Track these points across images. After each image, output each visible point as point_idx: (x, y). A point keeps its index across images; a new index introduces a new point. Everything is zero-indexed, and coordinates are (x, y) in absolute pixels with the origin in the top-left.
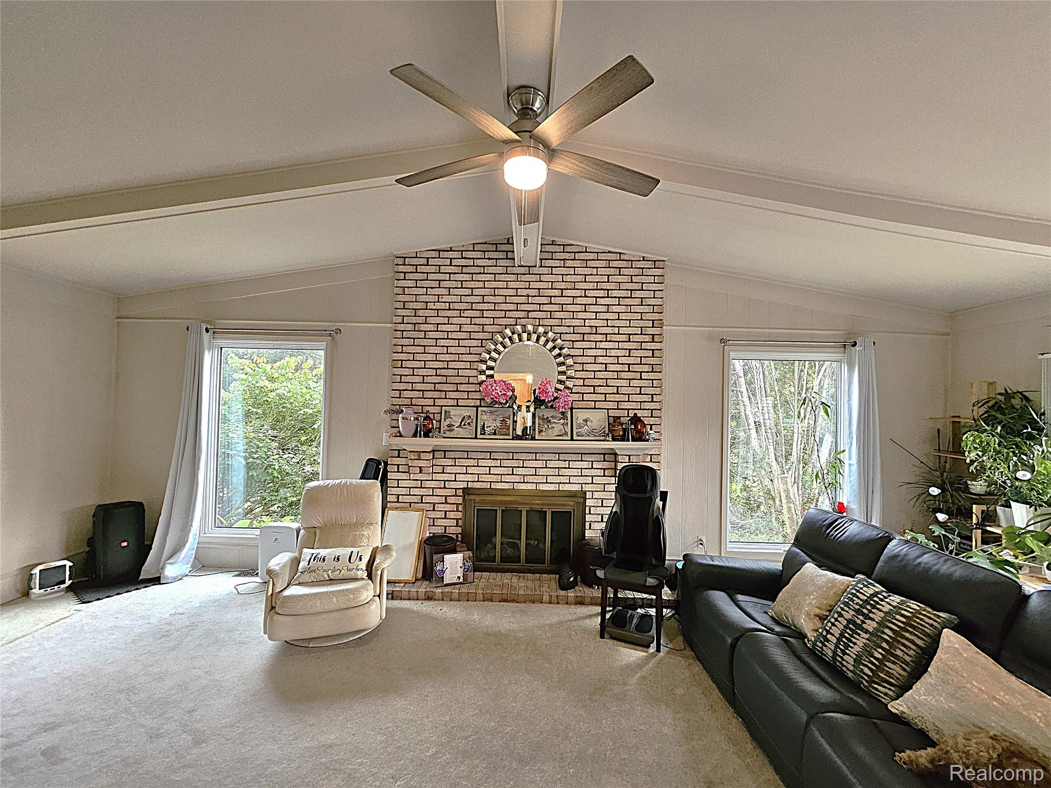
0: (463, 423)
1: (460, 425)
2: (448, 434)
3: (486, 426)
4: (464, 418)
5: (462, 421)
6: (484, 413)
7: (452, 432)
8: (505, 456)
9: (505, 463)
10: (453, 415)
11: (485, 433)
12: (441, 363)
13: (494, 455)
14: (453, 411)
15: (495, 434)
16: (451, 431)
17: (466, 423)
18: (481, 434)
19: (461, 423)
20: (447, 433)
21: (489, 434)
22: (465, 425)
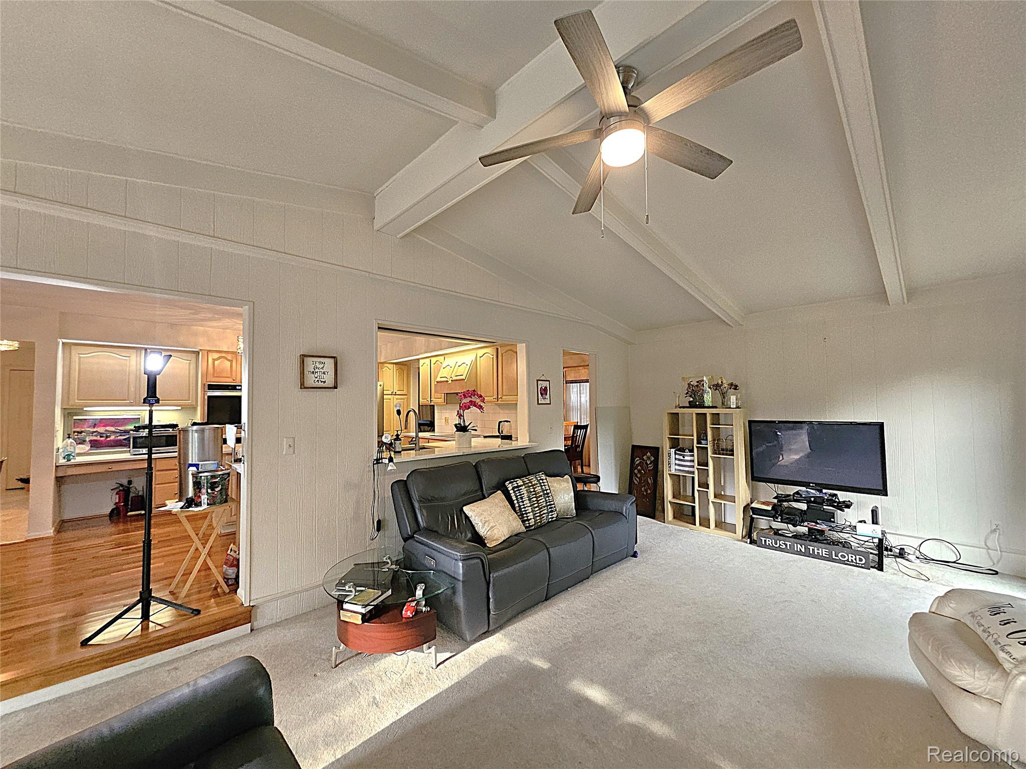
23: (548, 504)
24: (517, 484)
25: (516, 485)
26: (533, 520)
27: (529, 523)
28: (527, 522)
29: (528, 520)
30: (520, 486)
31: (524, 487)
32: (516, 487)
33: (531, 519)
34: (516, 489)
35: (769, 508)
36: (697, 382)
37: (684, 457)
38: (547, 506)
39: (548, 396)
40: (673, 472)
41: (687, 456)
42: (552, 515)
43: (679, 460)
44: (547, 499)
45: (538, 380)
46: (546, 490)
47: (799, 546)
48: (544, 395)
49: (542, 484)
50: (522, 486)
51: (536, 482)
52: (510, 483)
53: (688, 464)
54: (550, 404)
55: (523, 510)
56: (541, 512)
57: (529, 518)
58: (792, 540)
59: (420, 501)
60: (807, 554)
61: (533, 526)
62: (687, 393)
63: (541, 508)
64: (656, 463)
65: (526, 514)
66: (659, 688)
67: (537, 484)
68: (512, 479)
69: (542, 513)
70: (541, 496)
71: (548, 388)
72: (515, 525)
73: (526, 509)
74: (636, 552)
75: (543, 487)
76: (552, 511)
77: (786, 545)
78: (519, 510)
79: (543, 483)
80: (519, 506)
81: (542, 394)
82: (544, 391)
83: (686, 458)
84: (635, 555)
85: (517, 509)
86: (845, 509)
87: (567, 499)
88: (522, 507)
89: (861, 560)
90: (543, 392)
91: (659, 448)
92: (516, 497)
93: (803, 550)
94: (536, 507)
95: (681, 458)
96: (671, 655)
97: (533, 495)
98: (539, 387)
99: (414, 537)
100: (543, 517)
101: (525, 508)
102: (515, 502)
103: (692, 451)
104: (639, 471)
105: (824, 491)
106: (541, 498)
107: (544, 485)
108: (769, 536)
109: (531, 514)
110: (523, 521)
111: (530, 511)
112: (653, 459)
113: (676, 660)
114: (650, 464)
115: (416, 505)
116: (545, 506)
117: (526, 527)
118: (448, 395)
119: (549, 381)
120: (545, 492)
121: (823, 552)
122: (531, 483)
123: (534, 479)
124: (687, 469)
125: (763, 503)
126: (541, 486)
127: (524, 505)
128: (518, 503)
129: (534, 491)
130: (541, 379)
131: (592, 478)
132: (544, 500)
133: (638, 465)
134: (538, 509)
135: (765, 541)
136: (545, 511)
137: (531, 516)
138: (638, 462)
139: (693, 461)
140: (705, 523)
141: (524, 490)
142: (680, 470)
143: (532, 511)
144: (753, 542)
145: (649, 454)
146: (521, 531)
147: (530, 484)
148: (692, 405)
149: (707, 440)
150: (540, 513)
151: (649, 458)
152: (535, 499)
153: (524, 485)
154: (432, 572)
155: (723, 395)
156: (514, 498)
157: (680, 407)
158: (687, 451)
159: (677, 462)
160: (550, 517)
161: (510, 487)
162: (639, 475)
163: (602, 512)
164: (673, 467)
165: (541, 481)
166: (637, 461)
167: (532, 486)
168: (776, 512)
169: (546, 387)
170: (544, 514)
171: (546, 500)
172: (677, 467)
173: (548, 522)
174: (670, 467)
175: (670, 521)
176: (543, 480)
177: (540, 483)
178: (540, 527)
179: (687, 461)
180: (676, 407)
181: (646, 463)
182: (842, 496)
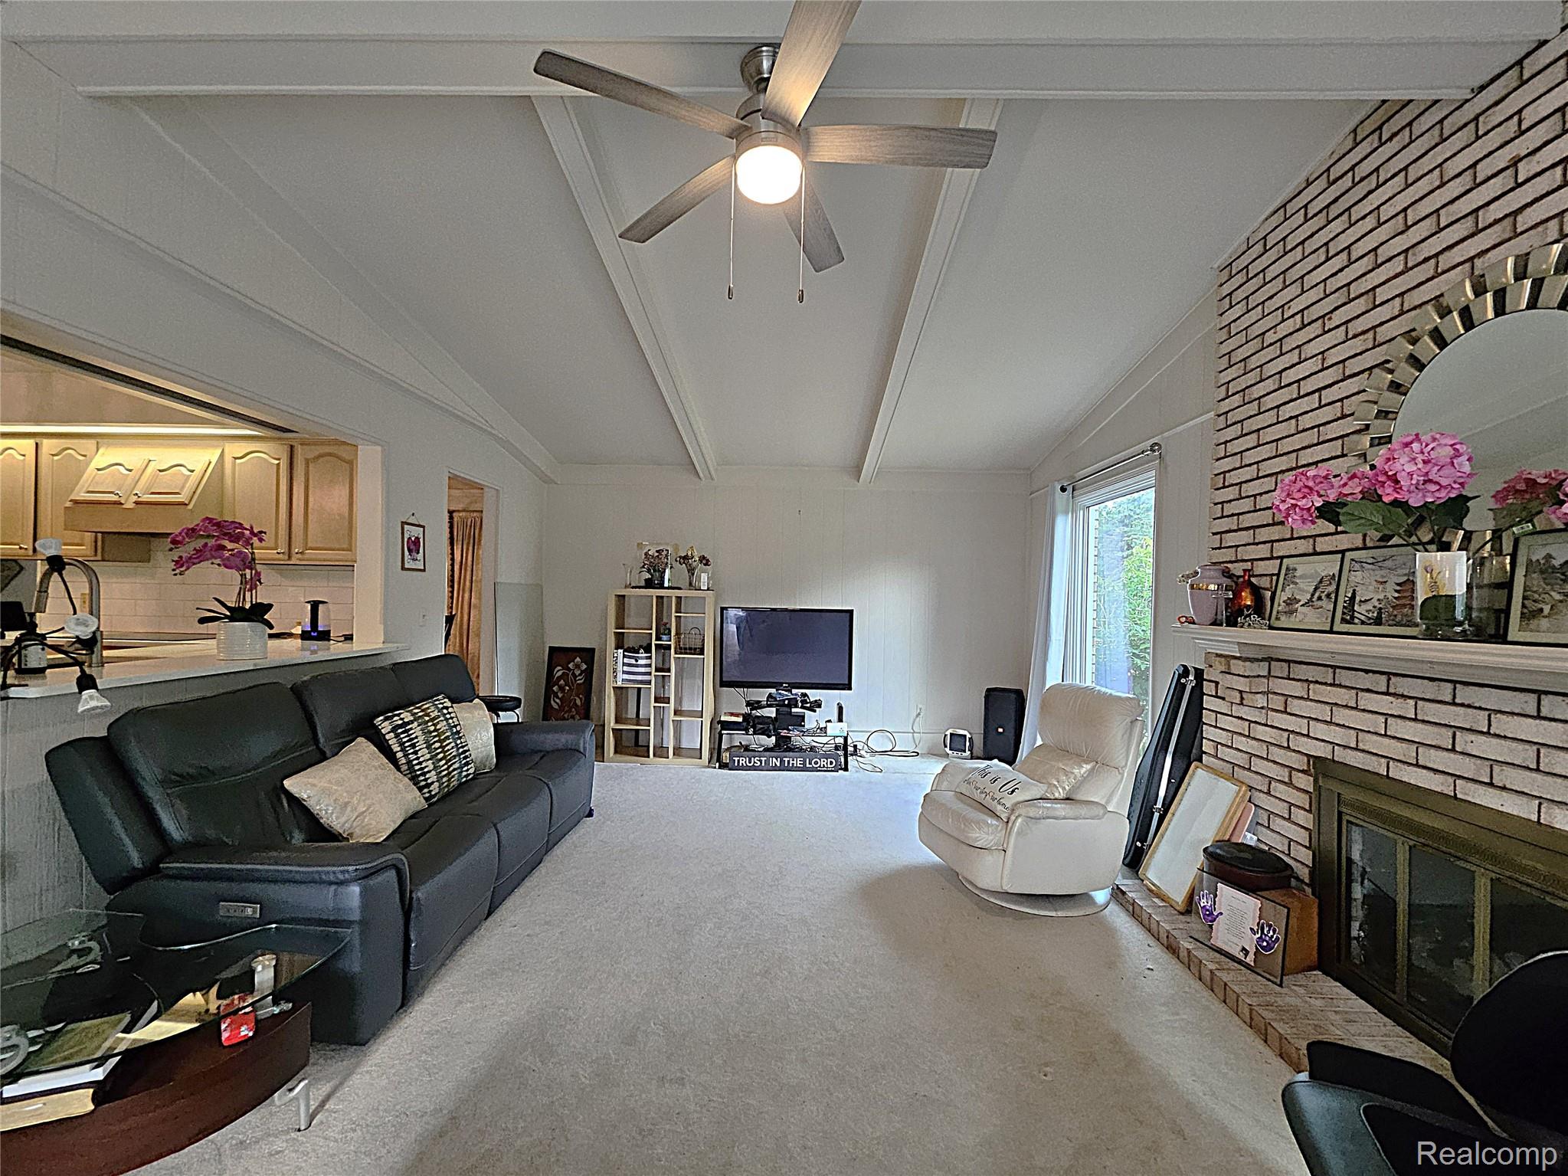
0: (1317, 595)
1: (1311, 600)
2: (1284, 622)
3: (1358, 599)
4: (1321, 582)
5: (1316, 589)
6: (1357, 566)
7: (1292, 618)
8: (1429, 690)
9: (1430, 711)
10: (1301, 577)
11: (1353, 617)
12: (1284, 458)
13: (1400, 685)
14: (1303, 567)
15: (1378, 621)
16: (1291, 612)
17: (1323, 595)
18: (1344, 621)
19: (1313, 595)
20: (1283, 618)
21: (1363, 623)
22: (1320, 598)
23: (461, 750)
24: (402, 719)
25: (400, 722)
26: (436, 784)
27: (430, 792)
28: (426, 790)
29: (428, 786)
30: (408, 723)
31: (416, 724)
32: (400, 726)
33: (433, 783)
34: (400, 731)
35: (740, 719)
36: (657, 551)
37: (637, 661)
38: (459, 755)
39: (420, 556)
40: (619, 684)
41: (642, 658)
42: (468, 770)
43: (630, 665)
44: (459, 742)
45: (403, 523)
46: (455, 726)
47: (774, 759)
48: (414, 554)
49: (448, 716)
50: (412, 722)
51: (436, 713)
52: (386, 719)
53: (643, 670)
54: (424, 570)
55: (417, 767)
56: (449, 767)
57: (429, 781)
58: (768, 754)
59: (164, 783)
60: (782, 768)
61: (436, 794)
62: (643, 567)
63: (450, 760)
64: (589, 673)
65: (424, 774)
66: (720, 969)
67: (439, 717)
68: (388, 710)
69: (451, 769)
70: (447, 738)
71: (421, 540)
72: (409, 797)
73: (424, 765)
74: (591, 810)
75: (451, 721)
76: (467, 764)
77: (761, 761)
78: (409, 769)
79: (449, 713)
80: (409, 762)
81: (410, 550)
82: (414, 546)
83: (640, 662)
84: (590, 814)
85: (404, 768)
86: (817, 709)
87: (485, 738)
88: (415, 762)
89: (831, 763)
90: (412, 547)
91: (592, 650)
92: (402, 744)
93: (778, 764)
94: (441, 760)
95: (633, 661)
96: (710, 925)
97: (435, 737)
98: (406, 536)
99: (159, 870)
100: (453, 777)
101: (420, 763)
102: (399, 755)
103: (648, 649)
104: (561, 689)
105: (794, 691)
106: (448, 742)
107: (452, 718)
108: (741, 754)
109: (433, 773)
110: (420, 789)
111: (431, 767)
112: (584, 667)
113: (719, 928)
114: (580, 675)
115: (154, 794)
116: (455, 757)
117: (426, 799)
118: (108, 538)
119: (423, 527)
120: (455, 730)
121: (798, 763)
122: (428, 715)
123: (432, 709)
124: (639, 678)
125: (732, 714)
126: (447, 720)
127: (418, 758)
128: (406, 756)
129: (435, 730)
130: (409, 521)
131: (508, 701)
132: (453, 744)
133: (559, 678)
134: (444, 762)
135: (739, 761)
136: (456, 765)
137: (432, 777)
138: (560, 673)
139: (650, 666)
140: (661, 752)
141: (416, 730)
142: (630, 681)
143: (435, 768)
144: (723, 766)
145: (578, 659)
146: (420, 808)
147: (427, 718)
148: (649, 584)
149: (670, 633)
150: (448, 769)
151: (577, 666)
152: (437, 745)
153: (415, 720)
154: (274, 926)
155: (691, 571)
156: (396, 748)
157: (633, 587)
158: (642, 651)
159: (626, 669)
160: (464, 774)
161: (386, 728)
162: (560, 695)
163: (545, 754)
164: (621, 676)
165: (445, 711)
166: (558, 672)
167: (432, 720)
168: (748, 724)
169: (417, 539)
170: (454, 770)
171: (457, 745)
172: (626, 677)
173: (461, 784)
174: (615, 677)
175: (612, 758)
176: (447, 708)
177: (444, 715)
178: (449, 794)
179: (642, 666)
180: (626, 587)
181: (573, 674)
182: (813, 695)
